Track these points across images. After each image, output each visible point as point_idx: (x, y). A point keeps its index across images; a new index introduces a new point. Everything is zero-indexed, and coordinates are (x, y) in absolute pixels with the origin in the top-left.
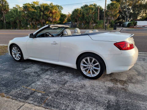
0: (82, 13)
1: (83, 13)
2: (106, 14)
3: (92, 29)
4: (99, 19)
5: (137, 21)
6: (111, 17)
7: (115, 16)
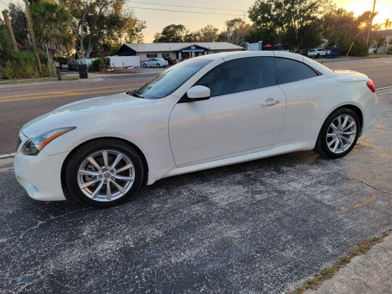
4: (16, 48)
5: (109, 57)
6: (57, 43)
7: (66, 41)
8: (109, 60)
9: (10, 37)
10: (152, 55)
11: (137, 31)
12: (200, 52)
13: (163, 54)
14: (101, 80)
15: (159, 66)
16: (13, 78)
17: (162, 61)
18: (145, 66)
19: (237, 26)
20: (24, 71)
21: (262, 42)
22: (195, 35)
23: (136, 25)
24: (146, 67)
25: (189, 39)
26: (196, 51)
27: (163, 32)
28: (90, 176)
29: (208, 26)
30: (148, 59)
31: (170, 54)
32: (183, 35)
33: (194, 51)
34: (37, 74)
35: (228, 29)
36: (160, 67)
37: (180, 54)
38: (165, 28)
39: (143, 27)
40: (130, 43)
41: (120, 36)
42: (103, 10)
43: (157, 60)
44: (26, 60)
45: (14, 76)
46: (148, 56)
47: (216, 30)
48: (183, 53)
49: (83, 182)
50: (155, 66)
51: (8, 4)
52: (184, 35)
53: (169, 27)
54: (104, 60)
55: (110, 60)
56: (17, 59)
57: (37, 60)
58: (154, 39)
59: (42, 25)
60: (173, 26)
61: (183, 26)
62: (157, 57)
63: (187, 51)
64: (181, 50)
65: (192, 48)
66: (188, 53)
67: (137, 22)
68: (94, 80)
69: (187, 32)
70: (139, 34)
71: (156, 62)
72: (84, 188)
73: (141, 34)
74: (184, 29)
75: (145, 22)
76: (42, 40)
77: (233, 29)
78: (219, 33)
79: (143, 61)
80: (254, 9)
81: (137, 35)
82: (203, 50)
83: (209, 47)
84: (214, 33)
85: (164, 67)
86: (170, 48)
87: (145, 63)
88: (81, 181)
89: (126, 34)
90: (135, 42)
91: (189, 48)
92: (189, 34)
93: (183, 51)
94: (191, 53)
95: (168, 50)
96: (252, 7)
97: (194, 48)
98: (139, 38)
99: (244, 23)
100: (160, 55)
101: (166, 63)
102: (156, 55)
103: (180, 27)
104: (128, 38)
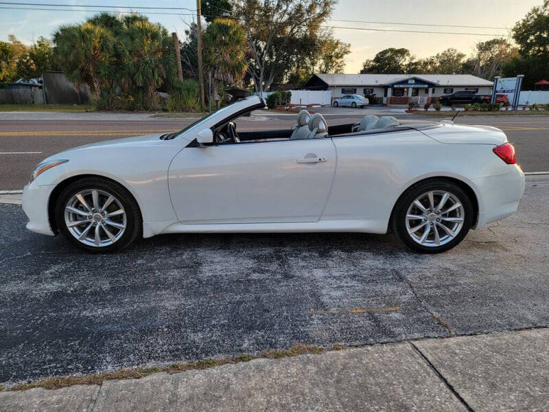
0: (111, 46)
1: (115, 48)
2: (205, 61)
3: (158, 110)
4: (181, 76)
5: (291, 91)
6: (224, 71)
7: (235, 70)
8: (289, 95)
9: (176, 64)
10: (349, 90)
11: (337, 57)
12: (421, 88)
13: (365, 90)
14: (264, 119)
15: (354, 106)
16: (173, 110)
17: (361, 98)
18: (335, 105)
19: (496, 50)
20: (185, 103)
21: (523, 76)
22: (426, 64)
23: (337, 50)
24: (337, 106)
25: (413, 68)
26: (416, 86)
27: (376, 58)
28: (81, 216)
29: (449, 51)
30: (343, 95)
31: (375, 89)
32: (404, 64)
33: (413, 86)
34: (198, 107)
35: (479, 55)
36: (356, 107)
37: (390, 91)
38: (380, 53)
39: (346, 53)
40: (325, 73)
41: (313, 64)
42: (295, 30)
43: (353, 98)
44: (188, 90)
45: (174, 109)
46: (343, 91)
47: (460, 56)
48: (394, 90)
49: (71, 220)
50: (350, 105)
51: (190, 24)
52: (407, 62)
53: (385, 52)
54: (283, 94)
55: (291, 95)
56: (179, 89)
57: (200, 91)
58: (362, 68)
59: (213, 49)
60: (392, 50)
61: (406, 51)
62: (355, 93)
63: (401, 86)
64: (393, 85)
65: (409, 82)
66: (403, 89)
67: (339, 45)
68: (257, 119)
69: (412, 59)
70: (339, 61)
71: (351, 100)
72: (72, 227)
73: (342, 61)
74: (408, 55)
75: (349, 45)
76: (209, 68)
77: (488, 55)
78: (464, 60)
79: (335, 98)
80: (524, 25)
81: (337, 63)
82: (426, 86)
83: (438, 81)
84: (457, 60)
85: (362, 107)
86: (377, 82)
87: (337, 100)
88: (69, 219)
89: (321, 61)
90: (332, 72)
91: (405, 82)
92: (414, 61)
93: (395, 86)
94: (408, 88)
95: (373, 83)
96: (521, 22)
97: (413, 82)
98: (339, 66)
99: (508, 46)
100: (360, 91)
101: (367, 101)
102: (355, 90)
103: (403, 52)
104: (323, 67)
